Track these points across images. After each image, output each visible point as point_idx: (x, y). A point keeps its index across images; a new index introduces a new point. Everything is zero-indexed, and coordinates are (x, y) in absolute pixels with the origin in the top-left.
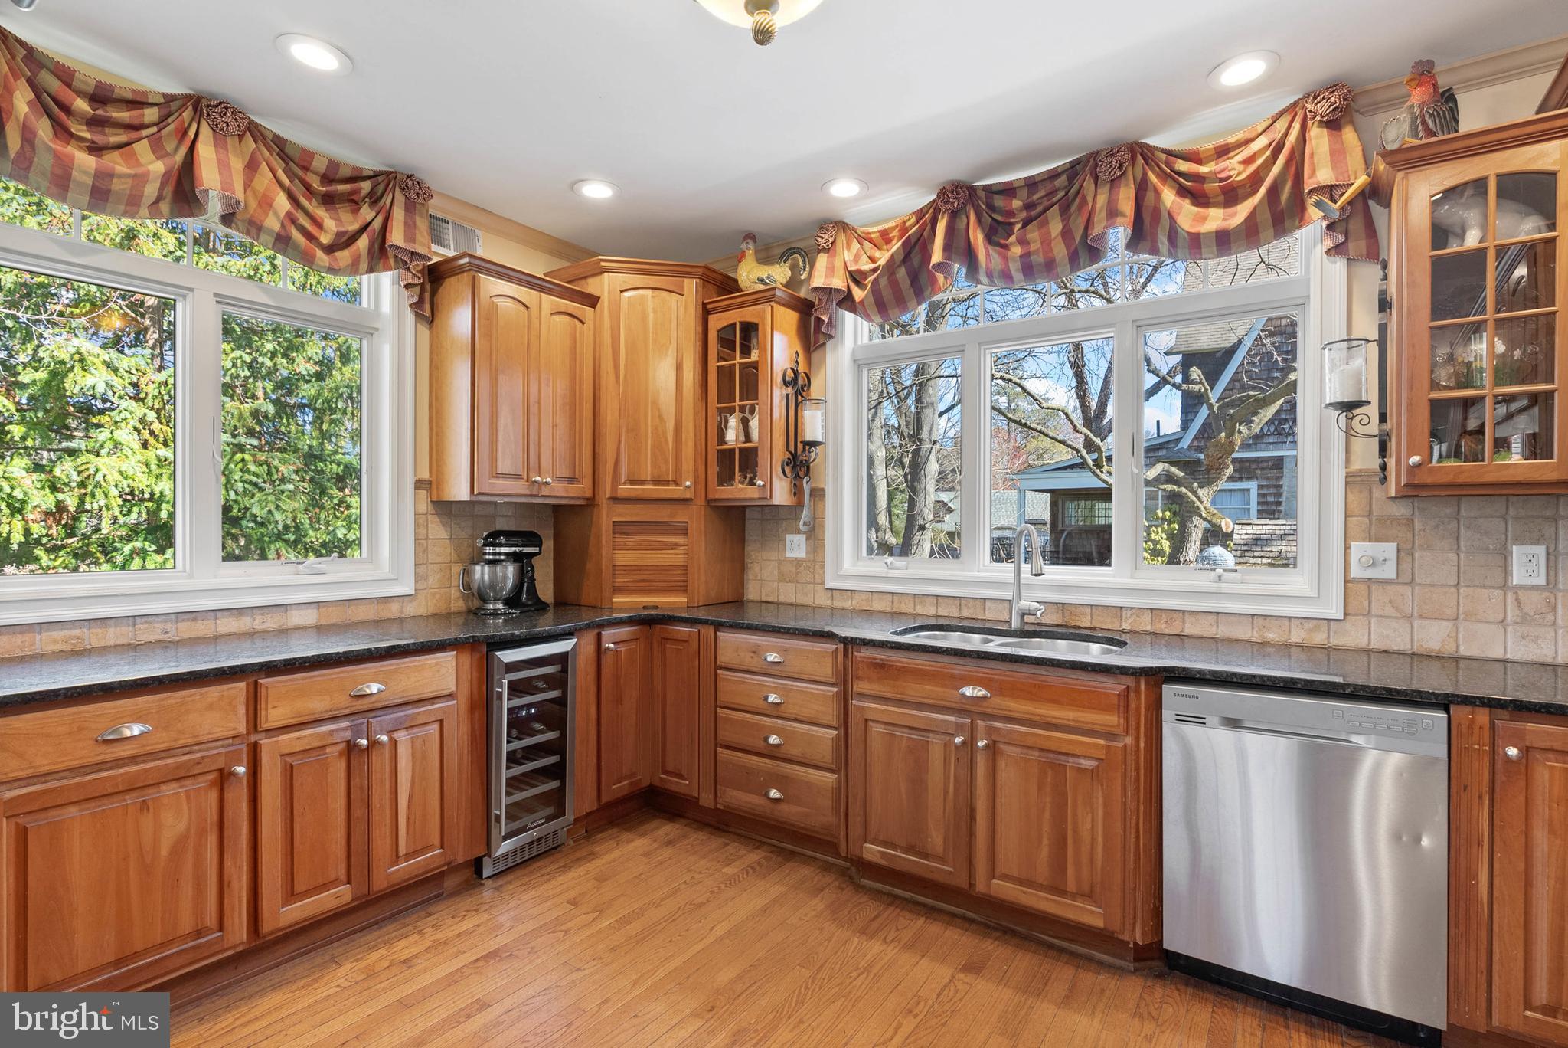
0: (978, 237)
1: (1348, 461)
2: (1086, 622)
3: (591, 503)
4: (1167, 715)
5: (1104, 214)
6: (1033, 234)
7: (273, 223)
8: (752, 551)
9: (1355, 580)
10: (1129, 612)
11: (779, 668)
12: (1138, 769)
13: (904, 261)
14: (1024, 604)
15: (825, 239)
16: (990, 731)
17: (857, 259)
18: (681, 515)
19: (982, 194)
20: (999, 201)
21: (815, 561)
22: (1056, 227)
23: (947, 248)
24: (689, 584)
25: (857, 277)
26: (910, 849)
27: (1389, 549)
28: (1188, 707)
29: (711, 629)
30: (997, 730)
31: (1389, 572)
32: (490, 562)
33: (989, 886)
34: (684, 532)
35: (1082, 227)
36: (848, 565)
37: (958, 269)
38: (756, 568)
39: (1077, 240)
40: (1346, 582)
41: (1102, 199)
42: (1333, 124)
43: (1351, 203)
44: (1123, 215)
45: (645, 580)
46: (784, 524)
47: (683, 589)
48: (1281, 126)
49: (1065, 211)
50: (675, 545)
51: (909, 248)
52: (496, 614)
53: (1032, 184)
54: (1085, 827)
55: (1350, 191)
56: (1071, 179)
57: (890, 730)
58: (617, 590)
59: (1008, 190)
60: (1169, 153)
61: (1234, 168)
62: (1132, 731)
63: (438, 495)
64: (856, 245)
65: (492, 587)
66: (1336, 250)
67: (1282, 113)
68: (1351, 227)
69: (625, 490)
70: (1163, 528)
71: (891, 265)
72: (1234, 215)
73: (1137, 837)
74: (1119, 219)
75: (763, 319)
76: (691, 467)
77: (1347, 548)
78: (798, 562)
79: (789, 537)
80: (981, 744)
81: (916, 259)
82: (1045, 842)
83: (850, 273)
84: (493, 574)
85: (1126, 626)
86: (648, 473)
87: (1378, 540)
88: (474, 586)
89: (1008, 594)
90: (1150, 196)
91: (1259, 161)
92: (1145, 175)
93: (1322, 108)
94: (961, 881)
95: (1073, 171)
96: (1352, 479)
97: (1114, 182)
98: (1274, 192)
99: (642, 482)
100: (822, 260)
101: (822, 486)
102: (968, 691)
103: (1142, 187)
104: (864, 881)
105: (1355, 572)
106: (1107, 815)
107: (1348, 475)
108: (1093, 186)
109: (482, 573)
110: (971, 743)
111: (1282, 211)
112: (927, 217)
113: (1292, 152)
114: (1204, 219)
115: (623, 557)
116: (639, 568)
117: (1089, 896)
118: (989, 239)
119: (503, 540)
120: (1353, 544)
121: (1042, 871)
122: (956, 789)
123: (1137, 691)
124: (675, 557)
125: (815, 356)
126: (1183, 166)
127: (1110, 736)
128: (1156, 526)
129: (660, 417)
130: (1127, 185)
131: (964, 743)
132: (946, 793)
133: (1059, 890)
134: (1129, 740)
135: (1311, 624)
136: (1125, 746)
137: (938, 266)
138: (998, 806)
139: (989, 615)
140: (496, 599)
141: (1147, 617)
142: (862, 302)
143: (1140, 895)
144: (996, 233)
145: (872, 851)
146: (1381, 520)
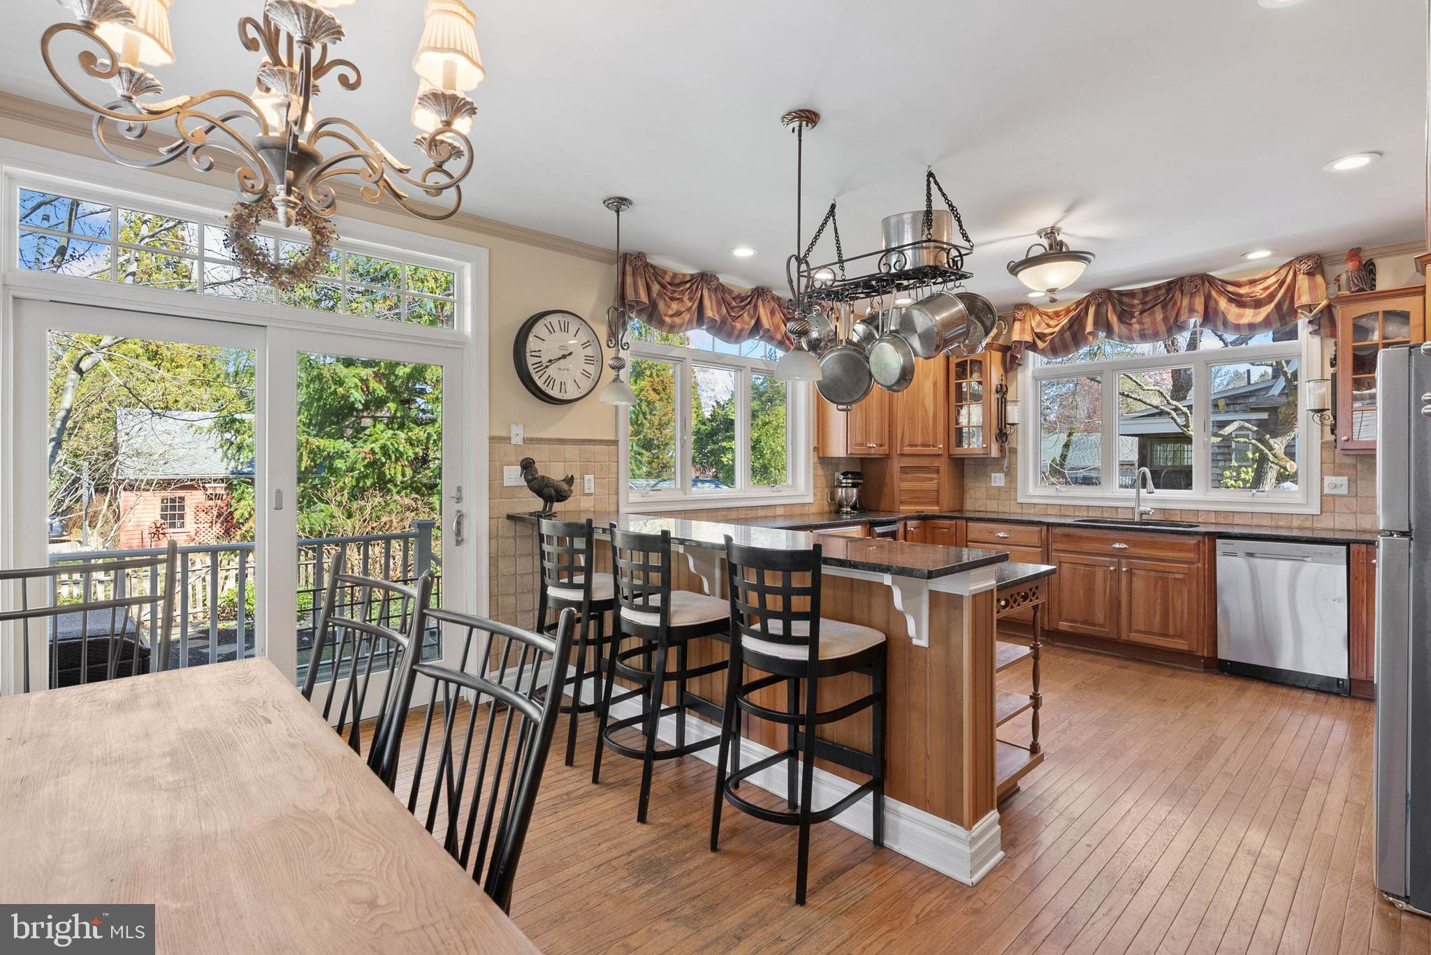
0: (1114, 319)
1: (1322, 437)
2: (1177, 518)
3: (887, 457)
4: (1218, 553)
5: (1187, 310)
6: (1147, 319)
7: (779, 337)
8: (969, 483)
9: (1326, 495)
10: (1203, 513)
11: (1007, 540)
12: (1204, 578)
13: (1069, 328)
14: (1142, 508)
15: (1019, 315)
16: (1128, 564)
17: (1039, 325)
18: (936, 463)
19: (1116, 295)
20: (1125, 300)
21: (1010, 488)
22: (1159, 316)
23: (1096, 323)
24: (940, 501)
25: (1041, 336)
26: (1085, 622)
27: (1344, 480)
28: (1229, 549)
29: (964, 522)
30: (1132, 563)
31: (1344, 491)
32: (845, 487)
33: (1128, 636)
34: (938, 472)
35: (1174, 316)
36: (1032, 490)
37: (1102, 334)
38: (972, 492)
39: (1172, 321)
40: (1322, 496)
41: (1186, 302)
42: (1310, 274)
43: (1321, 311)
44: (1197, 312)
45: (916, 497)
46: (990, 468)
47: (937, 503)
48: (1284, 272)
49: (1164, 307)
50: (932, 479)
51: (1072, 322)
52: (847, 513)
53: (1145, 291)
54: (1178, 605)
55: (1320, 307)
56: (1168, 291)
57: (1074, 566)
58: (902, 503)
59: (1131, 294)
60: (1223, 281)
61: (1258, 291)
62: (1201, 560)
63: (823, 453)
64: (1038, 317)
65: (846, 500)
66: (1315, 332)
67: (1284, 266)
68: (1322, 322)
69: (907, 450)
70: (1253, 468)
71: (1062, 331)
72: (1259, 313)
73: (1205, 609)
74: (1195, 314)
75: (985, 360)
76: (942, 438)
77: (1322, 479)
78: (999, 488)
79: (993, 475)
80: (1124, 569)
81: (1076, 327)
82: (1158, 613)
83: (1035, 333)
84: (846, 493)
85: (1200, 520)
86: (919, 440)
87: (1338, 475)
88: (837, 499)
89: (1132, 504)
90: (1212, 304)
91: (1272, 289)
92: (1209, 293)
93: (1304, 267)
94: (1114, 636)
95: (1170, 286)
96: (1324, 445)
97: (1192, 295)
98: (1279, 306)
99: (916, 446)
100: (1017, 325)
101: (1015, 446)
102: (1117, 546)
103: (1208, 298)
104: (1056, 644)
105: (1327, 491)
106: (1189, 598)
107: (1322, 443)
108: (1180, 295)
109: (841, 492)
110: (1118, 571)
111: (1284, 314)
112: (1084, 305)
113: (1289, 287)
114: (1241, 316)
115: (905, 485)
116: (914, 491)
117: (1180, 636)
118: (1120, 319)
119: (850, 476)
120: (1326, 478)
121: (1157, 627)
122: (1111, 593)
123: (1204, 542)
124: (932, 485)
125: (1010, 375)
126: (1230, 288)
127: (1190, 562)
128: (1246, 467)
129: (926, 411)
130: (1200, 296)
131: (1115, 570)
132: (1105, 594)
133: (1165, 635)
134: (1200, 565)
135: (1301, 518)
136: (1198, 568)
137: (1089, 333)
138: (1133, 600)
139: (1120, 516)
140: (847, 506)
141: (1213, 515)
142: (1043, 349)
143: (1206, 635)
144: (1124, 317)
145: (1064, 626)
146: (1340, 465)
